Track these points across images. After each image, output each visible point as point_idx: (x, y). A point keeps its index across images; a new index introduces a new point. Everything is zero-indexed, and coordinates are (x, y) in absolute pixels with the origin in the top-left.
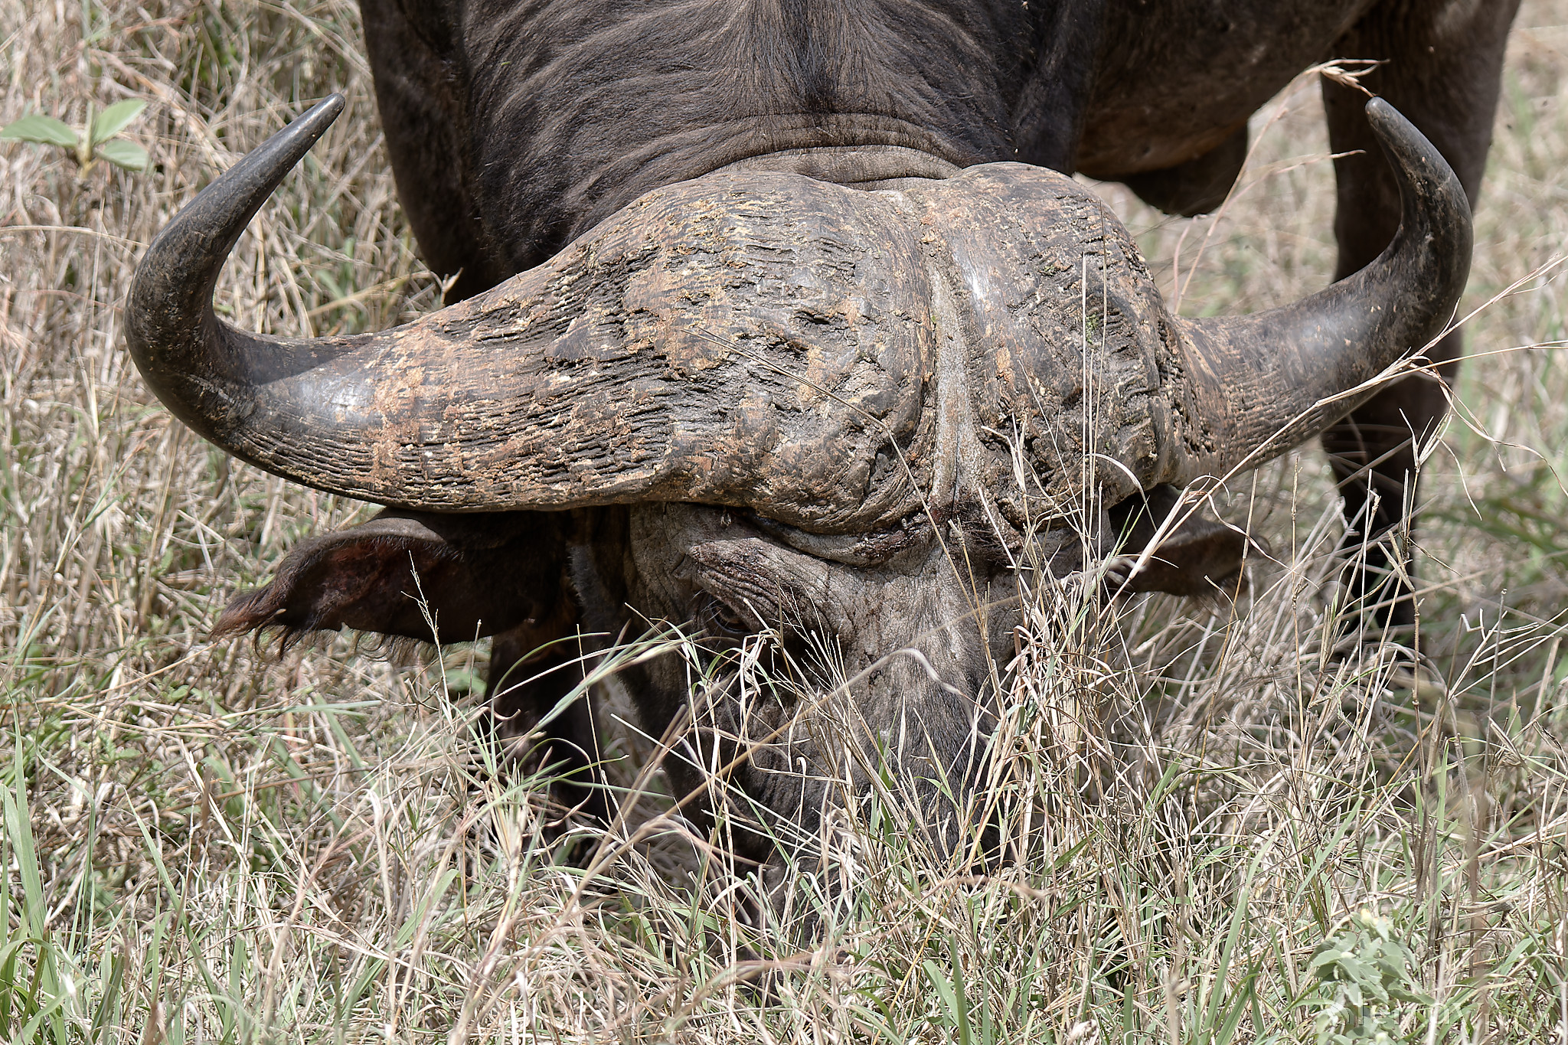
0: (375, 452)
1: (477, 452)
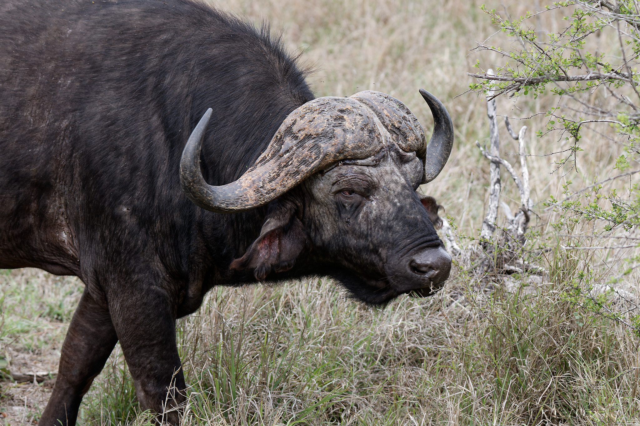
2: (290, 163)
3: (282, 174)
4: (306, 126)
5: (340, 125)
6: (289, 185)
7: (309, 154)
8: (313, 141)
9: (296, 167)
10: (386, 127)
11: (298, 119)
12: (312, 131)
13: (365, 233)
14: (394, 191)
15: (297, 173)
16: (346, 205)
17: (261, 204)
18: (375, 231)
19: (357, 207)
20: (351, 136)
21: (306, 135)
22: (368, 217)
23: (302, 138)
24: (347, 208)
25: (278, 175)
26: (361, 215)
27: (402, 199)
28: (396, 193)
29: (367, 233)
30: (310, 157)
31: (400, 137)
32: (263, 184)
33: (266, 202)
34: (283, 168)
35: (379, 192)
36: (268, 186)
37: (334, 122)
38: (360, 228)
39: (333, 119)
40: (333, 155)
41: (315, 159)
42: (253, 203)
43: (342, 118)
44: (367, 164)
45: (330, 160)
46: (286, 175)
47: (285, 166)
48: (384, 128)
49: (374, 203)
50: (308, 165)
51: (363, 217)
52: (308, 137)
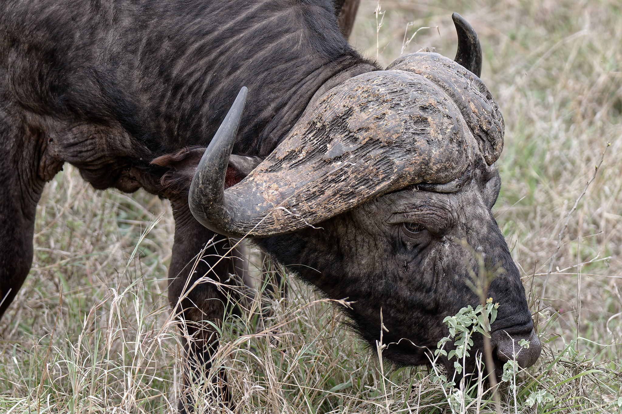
0: (274, 216)
1: (313, 201)
2: (343, 178)
3: (328, 192)
4: (372, 126)
5: (423, 132)
6: (337, 211)
7: (374, 170)
8: (382, 151)
9: (352, 186)
10: (472, 130)
11: (357, 109)
12: (382, 136)
13: (428, 286)
14: (477, 231)
15: (352, 194)
16: (408, 243)
17: (290, 231)
18: (443, 286)
19: (422, 250)
20: (438, 153)
21: (371, 139)
22: (435, 265)
23: (364, 142)
24: (409, 248)
25: (323, 193)
26: (427, 260)
27: (488, 247)
28: (481, 236)
29: (431, 287)
30: (376, 175)
31: (487, 144)
32: (297, 201)
33: (298, 229)
34: (330, 182)
35: (456, 231)
36: (305, 206)
37: (415, 127)
38: (422, 277)
39: (412, 121)
40: (409, 179)
41: (383, 180)
42: (279, 227)
43: (424, 121)
44: (448, 191)
45: (404, 183)
46: (335, 195)
47: (333, 180)
48: (470, 133)
49: (447, 246)
50: (370, 187)
51: (429, 265)
52: (374, 142)
